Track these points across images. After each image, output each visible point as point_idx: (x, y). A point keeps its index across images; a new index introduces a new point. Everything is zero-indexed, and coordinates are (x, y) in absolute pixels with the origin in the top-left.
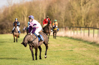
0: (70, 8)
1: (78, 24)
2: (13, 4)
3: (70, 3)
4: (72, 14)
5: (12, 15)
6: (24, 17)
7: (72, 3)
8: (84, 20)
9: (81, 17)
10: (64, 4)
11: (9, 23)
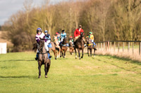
0: (113, 13)
1: (124, 36)
2: (31, 8)
3: (113, 7)
4: (116, 23)
5: (31, 25)
6: (47, 27)
7: (115, 7)
8: (134, 31)
9: (129, 27)
10: (104, 8)
11: (26, 36)
